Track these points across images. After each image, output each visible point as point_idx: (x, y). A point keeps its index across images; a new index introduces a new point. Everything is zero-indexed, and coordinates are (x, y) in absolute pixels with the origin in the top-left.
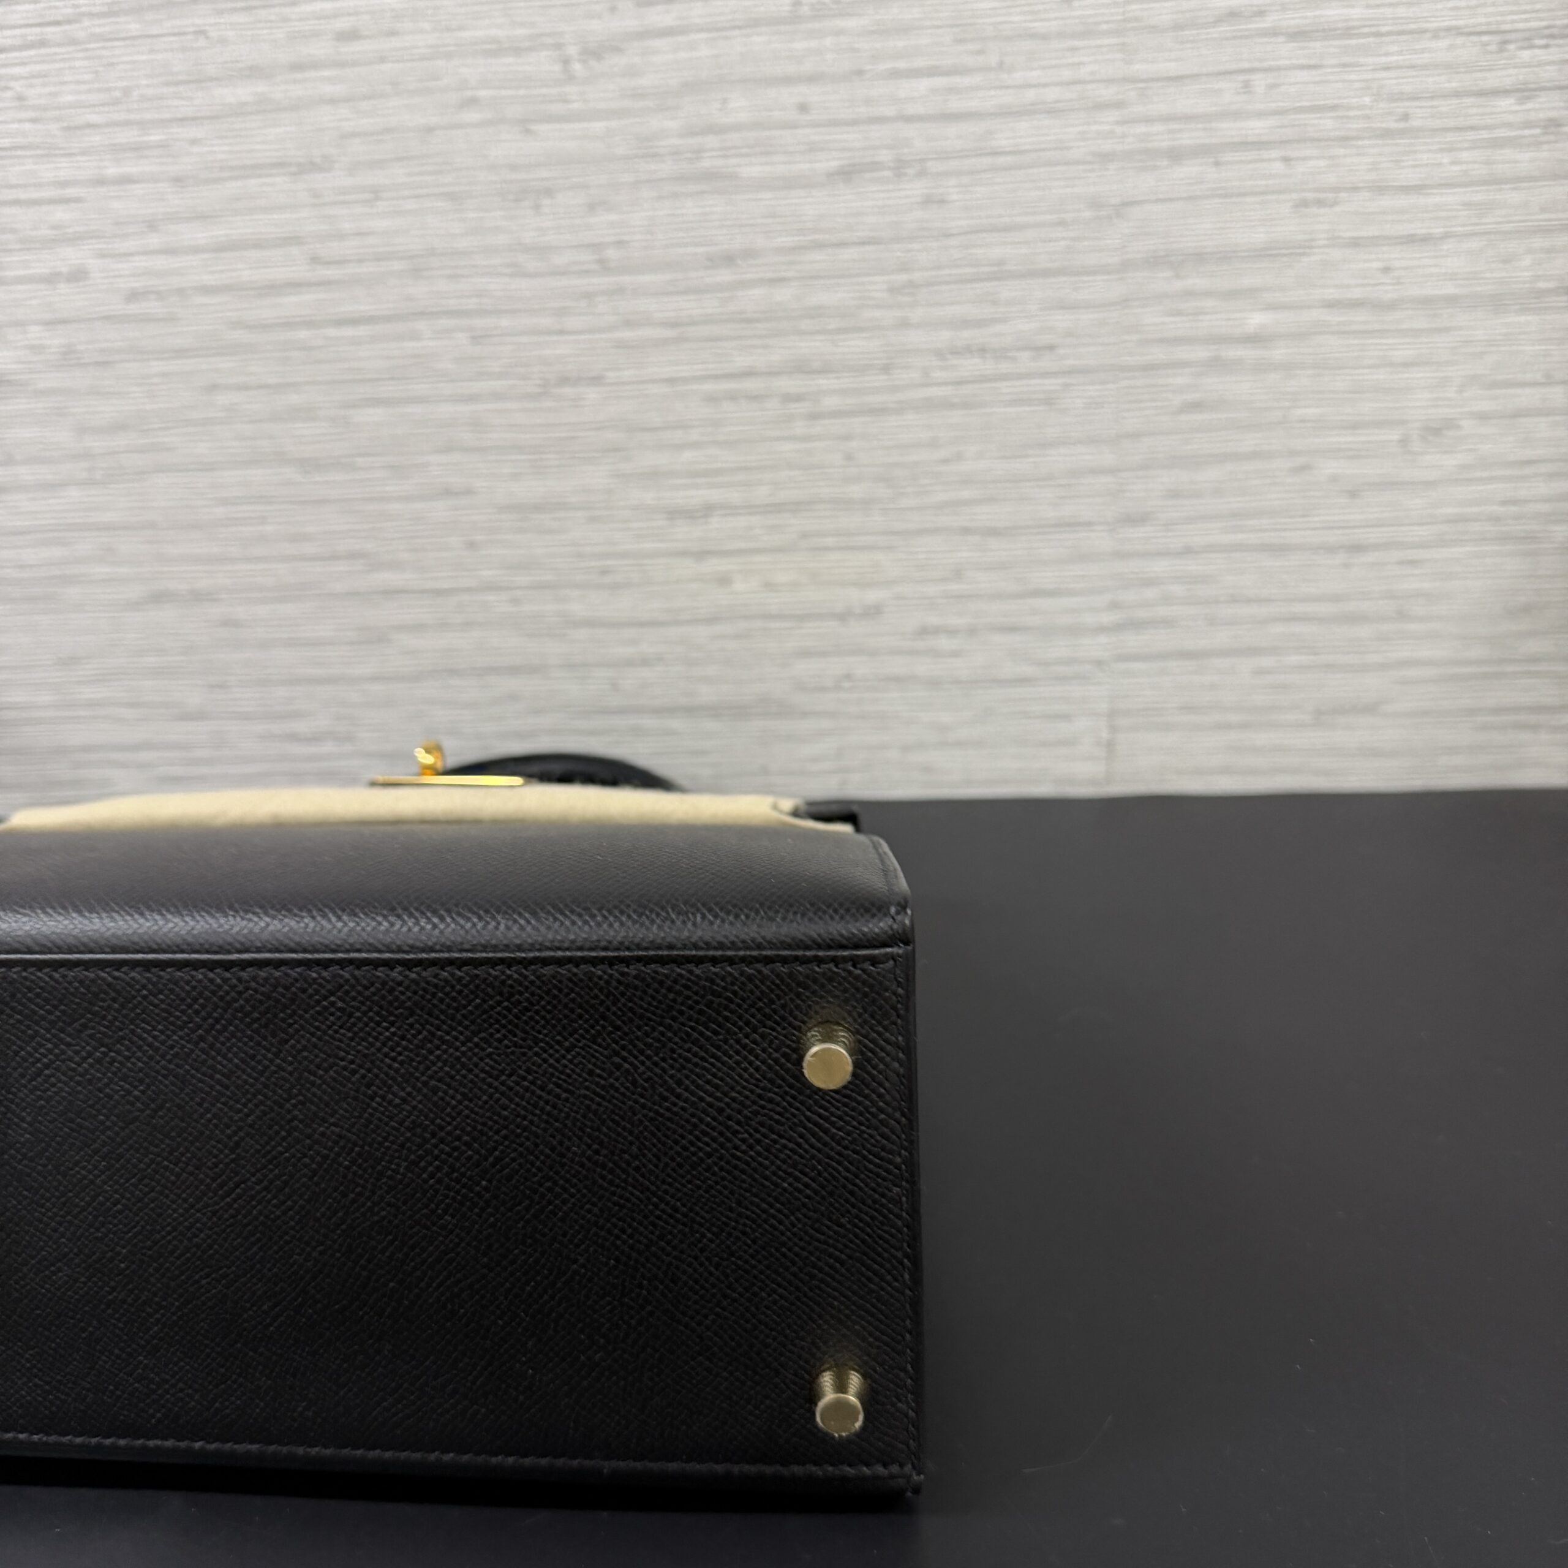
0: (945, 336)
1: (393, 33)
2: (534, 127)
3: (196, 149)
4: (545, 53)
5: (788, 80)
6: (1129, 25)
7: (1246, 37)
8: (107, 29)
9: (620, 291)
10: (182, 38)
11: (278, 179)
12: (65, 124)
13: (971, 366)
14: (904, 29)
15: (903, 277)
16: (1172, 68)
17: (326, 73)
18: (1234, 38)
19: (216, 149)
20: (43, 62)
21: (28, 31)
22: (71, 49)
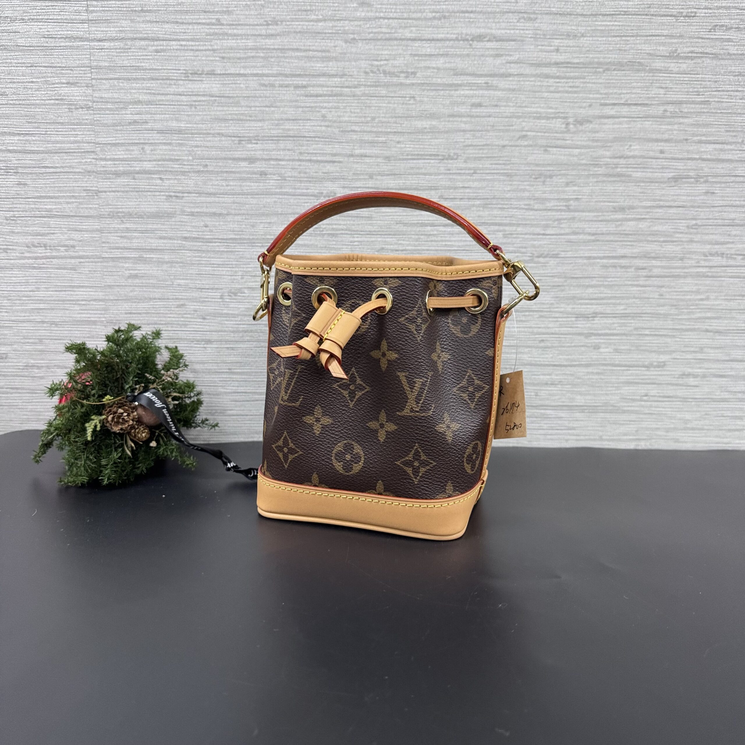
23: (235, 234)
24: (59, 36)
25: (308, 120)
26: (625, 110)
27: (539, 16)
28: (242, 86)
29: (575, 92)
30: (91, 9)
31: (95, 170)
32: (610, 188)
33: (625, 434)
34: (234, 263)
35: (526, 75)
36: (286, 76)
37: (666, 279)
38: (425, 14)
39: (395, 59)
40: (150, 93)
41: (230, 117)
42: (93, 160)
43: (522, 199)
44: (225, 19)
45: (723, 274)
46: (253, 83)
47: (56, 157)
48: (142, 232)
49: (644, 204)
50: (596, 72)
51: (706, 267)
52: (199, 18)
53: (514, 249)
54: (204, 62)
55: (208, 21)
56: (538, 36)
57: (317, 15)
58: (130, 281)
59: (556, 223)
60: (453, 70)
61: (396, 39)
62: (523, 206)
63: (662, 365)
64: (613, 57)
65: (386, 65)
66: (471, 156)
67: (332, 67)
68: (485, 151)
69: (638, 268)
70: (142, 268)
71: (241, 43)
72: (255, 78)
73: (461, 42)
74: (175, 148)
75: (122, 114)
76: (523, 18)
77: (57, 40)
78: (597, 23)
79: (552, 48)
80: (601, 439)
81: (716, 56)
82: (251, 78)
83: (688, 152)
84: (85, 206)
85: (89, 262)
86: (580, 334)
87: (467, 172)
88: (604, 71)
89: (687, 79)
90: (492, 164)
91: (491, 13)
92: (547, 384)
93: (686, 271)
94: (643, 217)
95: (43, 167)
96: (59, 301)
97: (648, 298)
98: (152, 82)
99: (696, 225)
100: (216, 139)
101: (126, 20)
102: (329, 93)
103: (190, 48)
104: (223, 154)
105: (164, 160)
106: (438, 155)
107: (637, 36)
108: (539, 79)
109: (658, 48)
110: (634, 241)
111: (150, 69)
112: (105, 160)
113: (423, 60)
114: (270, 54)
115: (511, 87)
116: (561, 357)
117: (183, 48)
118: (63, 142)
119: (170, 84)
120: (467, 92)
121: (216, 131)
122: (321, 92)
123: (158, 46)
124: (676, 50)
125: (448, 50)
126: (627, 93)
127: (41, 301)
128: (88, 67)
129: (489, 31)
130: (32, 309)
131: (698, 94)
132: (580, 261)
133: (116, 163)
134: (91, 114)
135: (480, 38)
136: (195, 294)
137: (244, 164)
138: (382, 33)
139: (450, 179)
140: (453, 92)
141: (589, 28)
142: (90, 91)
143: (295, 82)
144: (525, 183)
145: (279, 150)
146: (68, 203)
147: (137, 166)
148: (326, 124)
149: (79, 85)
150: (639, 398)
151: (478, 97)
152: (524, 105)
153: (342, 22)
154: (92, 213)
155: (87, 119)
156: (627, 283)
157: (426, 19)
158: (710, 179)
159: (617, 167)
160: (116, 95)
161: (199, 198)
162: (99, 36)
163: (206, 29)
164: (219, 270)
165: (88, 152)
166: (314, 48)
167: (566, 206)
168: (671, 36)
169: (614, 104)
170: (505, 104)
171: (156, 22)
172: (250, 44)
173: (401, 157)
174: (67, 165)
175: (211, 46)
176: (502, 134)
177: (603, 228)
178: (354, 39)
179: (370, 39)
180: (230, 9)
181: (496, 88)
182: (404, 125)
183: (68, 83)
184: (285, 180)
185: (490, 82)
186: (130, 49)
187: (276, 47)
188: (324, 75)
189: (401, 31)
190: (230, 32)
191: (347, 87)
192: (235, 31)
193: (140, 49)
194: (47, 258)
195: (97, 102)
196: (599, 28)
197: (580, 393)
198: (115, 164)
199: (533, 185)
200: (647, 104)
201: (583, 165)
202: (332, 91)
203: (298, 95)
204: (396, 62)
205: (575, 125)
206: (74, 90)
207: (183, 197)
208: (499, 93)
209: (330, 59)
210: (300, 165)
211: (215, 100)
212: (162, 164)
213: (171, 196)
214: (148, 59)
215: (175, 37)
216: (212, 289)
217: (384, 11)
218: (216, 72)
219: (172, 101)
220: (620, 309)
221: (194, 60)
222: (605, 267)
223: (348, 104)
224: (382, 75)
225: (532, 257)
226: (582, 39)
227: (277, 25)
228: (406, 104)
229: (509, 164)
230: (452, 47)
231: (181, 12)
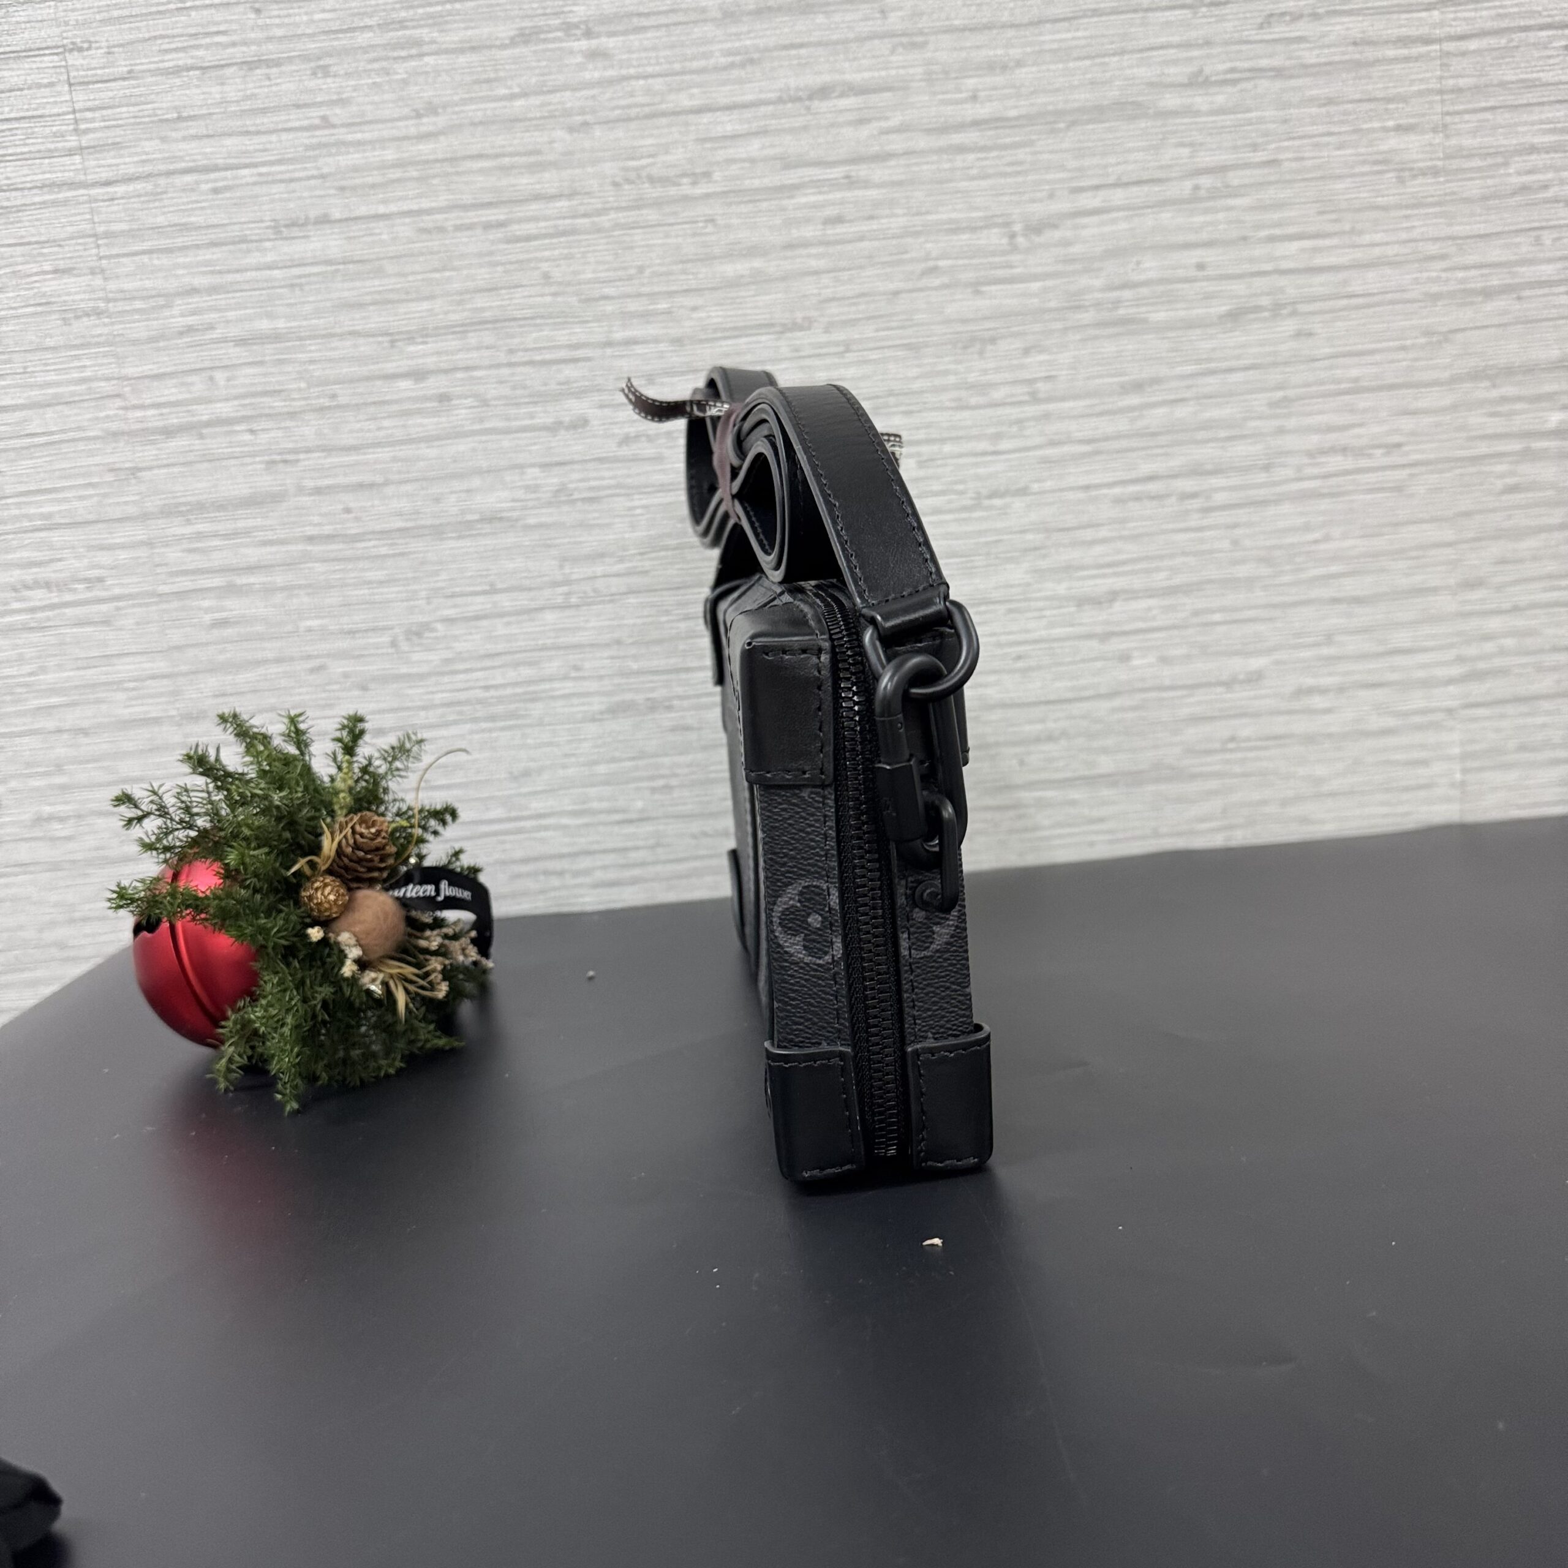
0: (1314, 440)
1: (871, 218)
2: (984, 288)
3: (695, 315)
4: (995, 230)
5: (1187, 246)
6: (1448, 198)
7: (1536, 204)
8: (631, 220)
9: (1047, 416)
10: (694, 225)
11: (763, 338)
12: (583, 297)
13: (1336, 462)
14: (1279, 206)
15: (1280, 394)
16: (1482, 229)
17: (813, 251)
18: (1527, 205)
19: (713, 314)
20: (570, 248)
21: (560, 222)
22: (596, 236)
23: (407, 520)
24: (29, 185)
25: (517, 287)
26: (1118, 196)
27: (932, 38)
28: (385, 237)
29: (1018, 173)
30: (83, 126)
31: (126, 428)
32: (1109, 348)
33: (1202, 820)
34: (410, 575)
35: (922, 152)
36: (465, 208)
37: (1241, 511)
38: (712, 61)
39: (667, 153)
40: (212, 272)
41: (368, 298)
42: (121, 412)
43: (944, 389)
44: (338, 114)
45: (1350, 488)
46: (404, 229)
47: (49, 413)
48: (226, 536)
49: (1179, 370)
50: (1053, 131)
51: (1315, 477)
52: (289, 120)
53: (940, 488)
54: (308, 201)
55: (306, 123)
56: (934, 76)
57: (510, 88)
58: (216, 633)
59: (1015, 429)
60: (781, 159)
61: (664, 114)
62: (948, 404)
63: (1255, 678)
64: (1083, 97)
65: (654, 164)
66: (837, 319)
67: (550, 181)
68: (862, 307)
69: (1185, 496)
70: (235, 606)
71: (375, 156)
72: (407, 220)
73: (790, 105)
74: (273, 370)
75: (166, 318)
76: (902, 45)
77: (26, 192)
78: (1042, 38)
79: (964, 95)
80: (1156, 834)
81: (1279, 73)
82: (398, 221)
83: (1252, 260)
84: (116, 500)
85: (134, 606)
86: (1089, 636)
87: (833, 350)
88: (1068, 128)
89: (1228, 123)
90: (877, 330)
91: (837, 43)
92: (1038, 740)
93: (1279, 489)
94: (1179, 396)
95: (27, 435)
96: (84, 686)
97: (1211, 552)
98: (215, 250)
99: (1285, 399)
100: (348, 343)
101: (151, 139)
102: (551, 231)
103: (279, 177)
104: (364, 370)
105: (254, 395)
106: (772, 325)
107: (1122, 52)
108: (945, 157)
109: (1166, 71)
110: (1167, 446)
111: (208, 227)
112: (142, 407)
113: (721, 148)
114: (431, 171)
115: (895, 178)
116: (1058, 684)
117: (264, 179)
118: (58, 384)
119: (249, 251)
120: (812, 199)
121: (346, 329)
122: (534, 231)
123: (215, 181)
124: (1201, 71)
125: (768, 122)
126: (1119, 164)
127: (53, 691)
128: (90, 236)
129: (837, 77)
130: (39, 709)
131: (1255, 147)
132: (1071, 496)
133: (164, 411)
134: (105, 325)
135: (824, 92)
136: (344, 644)
137: (404, 384)
138: (636, 105)
139: (802, 368)
140: (785, 202)
141: (1029, 50)
142: (98, 281)
143: (484, 219)
144: (947, 359)
145: (469, 350)
146: (81, 498)
147: (204, 413)
148: (553, 289)
149: (75, 272)
150: (1217, 746)
151: (833, 204)
152: (924, 210)
153: (558, 95)
154: (132, 510)
155: (100, 335)
156: (1165, 527)
157: (717, 69)
158: (1303, 308)
159: (1117, 308)
160: (148, 284)
161: (329, 460)
162: (105, 175)
163: (304, 138)
164: (382, 594)
165: (108, 397)
166: (510, 149)
167: (1029, 393)
168: (1187, 45)
169: (1097, 188)
170: (887, 212)
171: (208, 136)
172: (390, 157)
173: (704, 337)
174: (73, 426)
175: (318, 169)
176: (889, 270)
177: (1106, 426)
178: (586, 124)
179: (618, 120)
180: (344, 96)
181: (866, 184)
182: (701, 276)
183: (56, 271)
184: (488, 406)
185: (853, 174)
186: (165, 192)
187: (440, 156)
188: (537, 197)
189: (672, 97)
190: (350, 137)
191: (585, 215)
192: (359, 136)
193: (184, 190)
194: (52, 607)
195: (115, 300)
196: (1047, 47)
197: (1105, 751)
198: (162, 414)
199: (960, 362)
200: (1159, 181)
201: (1050, 310)
202: (555, 226)
203: (493, 242)
204: (668, 158)
205: (1025, 235)
206: (69, 282)
207: (298, 461)
208: (873, 193)
209: (542, 166)
210: (513, 374)
211: (337, 271)
212: (250, 404)
213: (274, 462)
214: (202, 208)
215: (248, 161)
216: (374, 630)
217: (635, 63)
218: (333, 218)
219: (257, 281)
220: (1160, 579)
221: (289, 200)
222: (1119, 501)
223: (591, 249)
224: (647, 185)
225: (978, 496)
226: (1017, 71)
227: (436, 114)
228: (701, 234)
229: (911, 326)
230: (774, 116)
231: (254, 112)
